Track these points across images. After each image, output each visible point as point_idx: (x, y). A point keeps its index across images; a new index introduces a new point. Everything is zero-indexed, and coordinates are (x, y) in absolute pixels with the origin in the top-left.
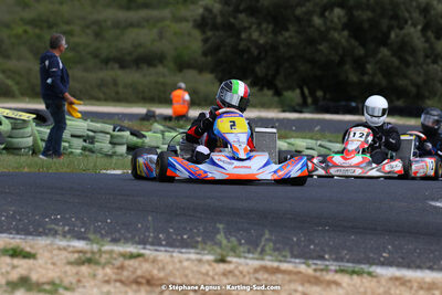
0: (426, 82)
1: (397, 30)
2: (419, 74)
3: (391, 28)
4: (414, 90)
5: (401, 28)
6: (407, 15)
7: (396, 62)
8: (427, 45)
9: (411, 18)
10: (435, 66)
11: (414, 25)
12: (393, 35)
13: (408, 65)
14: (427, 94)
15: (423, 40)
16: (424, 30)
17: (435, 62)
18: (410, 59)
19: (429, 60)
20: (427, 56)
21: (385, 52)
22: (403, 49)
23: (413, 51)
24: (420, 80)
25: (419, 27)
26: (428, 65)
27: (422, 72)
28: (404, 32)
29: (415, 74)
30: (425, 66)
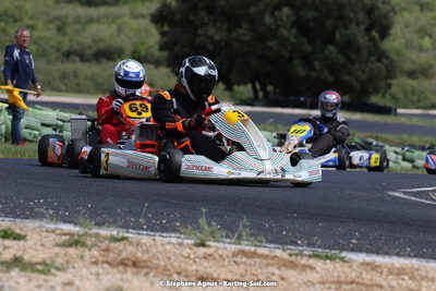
0: (370, 80)
1: (342, 30)
2: (364, 72)
3: (335, 28)
4: (358, 86)
5: (346, 28)
6: (352, 15)
7: (342, 59)
8: (370, 44)
9: (357, 18)
10: (379, 64)
11: (358, 24)
12: (338, 35)
13: (353, 63)
14: (371, 90)
15: (367, 38)
16: (368, 30)
17: (379, 60)
18: (353, 56)
19: (373, 59)
20: (370, 54)
21: (331, 49)
22: (348, 47)
23: (358, 50)
24: (364, 78)
25: (363, 27)
26: (372, 63)
27: (367, 70)
28: (349, 31)
29: (360, 72)
30: (369, 64)
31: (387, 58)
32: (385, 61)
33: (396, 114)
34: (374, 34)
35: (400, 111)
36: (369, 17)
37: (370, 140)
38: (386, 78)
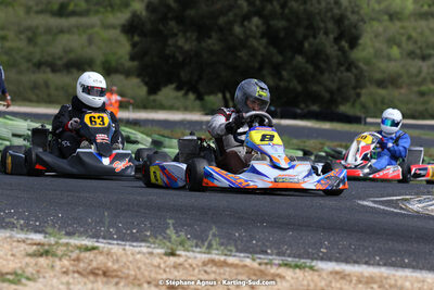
0: (339, 89)
1: (311, 40)
2: (333, 81)
3: (306, 37)
4: (327, 96)
5: (315, 37)
6: (322, 25)
7: (311, 69)
8: (339, 53)
9: (326, 28)
10: (349, 74)
11: (326, 33)
12: (306, 45)
13: (322, 72)
14: (339, 100)
15: (336, 47)
16: (337, 40)
17: (348, 70)
18: (323, 65)
19: (342, 68)
20: (340, 64)
21: (300, 59)
22: (316, 57)
23: (327, 59)
24: (334, 86)
25: (332, 36)
26: (342, 72)
27: (336, 79)
28: (318, 40)
29: (329, 81)
30: (339, 74)
31: (357, 67)
32: (354, 70)
33: (366, 123)
34: (344, 44)
35: (369, 120)
36: (339, 27)
37: (339, 149)
38: (355, 88)
